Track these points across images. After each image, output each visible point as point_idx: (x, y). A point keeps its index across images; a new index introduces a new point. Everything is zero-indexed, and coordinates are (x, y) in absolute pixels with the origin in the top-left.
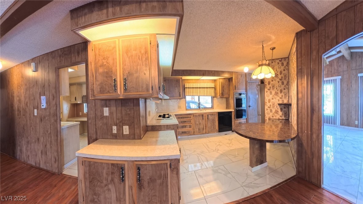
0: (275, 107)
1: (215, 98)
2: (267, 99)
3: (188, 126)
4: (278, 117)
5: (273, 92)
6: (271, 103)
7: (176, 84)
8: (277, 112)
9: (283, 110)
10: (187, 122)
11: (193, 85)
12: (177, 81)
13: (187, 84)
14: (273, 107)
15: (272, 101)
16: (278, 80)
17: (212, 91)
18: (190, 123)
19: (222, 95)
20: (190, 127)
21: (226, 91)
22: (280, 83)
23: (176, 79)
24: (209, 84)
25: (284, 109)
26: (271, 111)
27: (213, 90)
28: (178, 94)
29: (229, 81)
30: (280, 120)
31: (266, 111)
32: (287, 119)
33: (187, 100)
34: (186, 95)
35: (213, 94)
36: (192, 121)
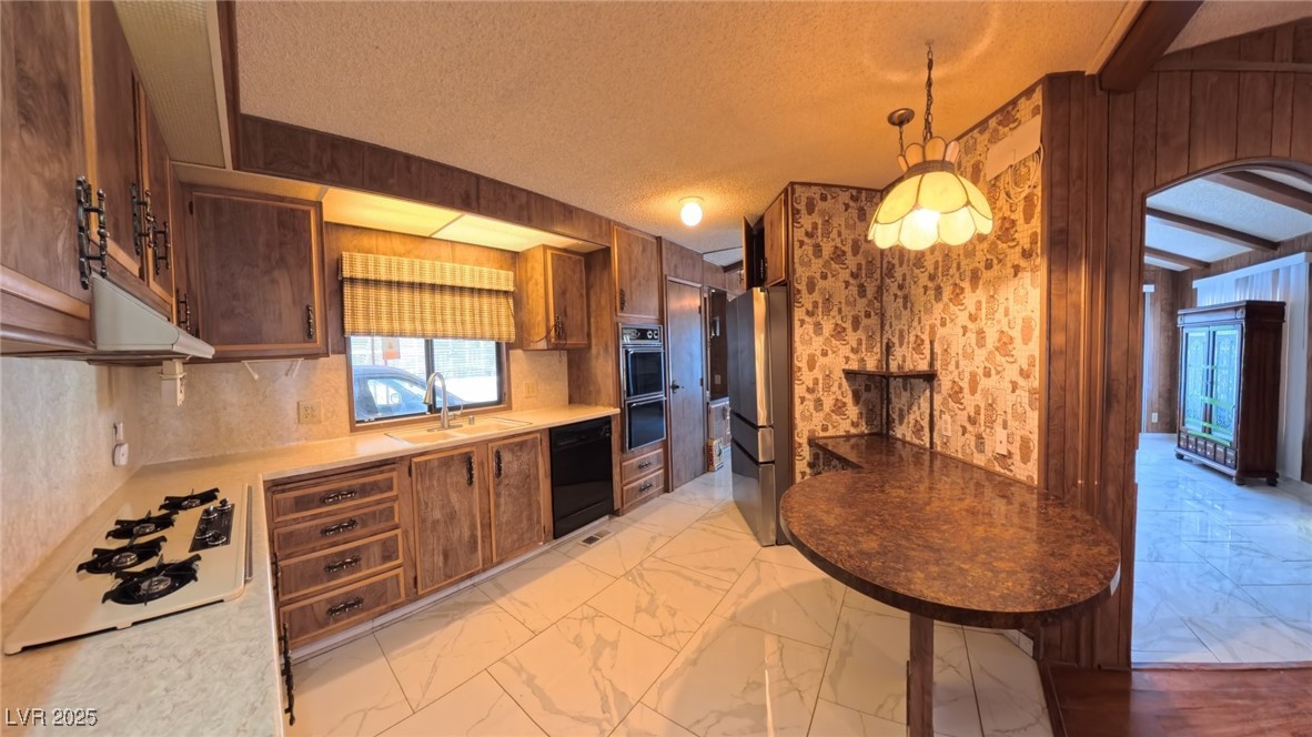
0: (835, 388)
1: (517, 354)
2: (802, 352)
3: (376, 551)
4: (844, 427)
5: (828, 327)
6: (817, 373)
7: (282, 244)
8: (839, 408)
9: (863, 399)
10: (364, 525)
11: (394, 265)
12: (282, 224)
13: (359, 257)
14: (827, 388)
15: (821, 361)
16: (845, 275)
17: (503, 310)
18: (383, 525)
19: (558, 337)
20: (388, 553)
21: (576, 315)
22: (854, 290)
23: (280, 209)
24: (485, 269)
25: (865, 396)
26: (819, 404)
27: (504, 307)
28: (292, 322)
29: (589, 267)
30: (853, 441)
31: (798, 408)
32: (875, 430)
33: (355, 363)
34: (348, 327)
35: (508, 331)
36: (403, 512)
